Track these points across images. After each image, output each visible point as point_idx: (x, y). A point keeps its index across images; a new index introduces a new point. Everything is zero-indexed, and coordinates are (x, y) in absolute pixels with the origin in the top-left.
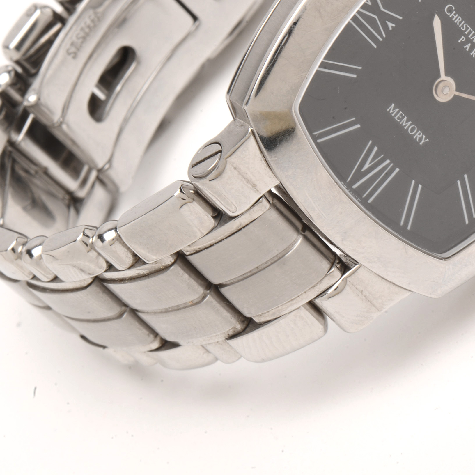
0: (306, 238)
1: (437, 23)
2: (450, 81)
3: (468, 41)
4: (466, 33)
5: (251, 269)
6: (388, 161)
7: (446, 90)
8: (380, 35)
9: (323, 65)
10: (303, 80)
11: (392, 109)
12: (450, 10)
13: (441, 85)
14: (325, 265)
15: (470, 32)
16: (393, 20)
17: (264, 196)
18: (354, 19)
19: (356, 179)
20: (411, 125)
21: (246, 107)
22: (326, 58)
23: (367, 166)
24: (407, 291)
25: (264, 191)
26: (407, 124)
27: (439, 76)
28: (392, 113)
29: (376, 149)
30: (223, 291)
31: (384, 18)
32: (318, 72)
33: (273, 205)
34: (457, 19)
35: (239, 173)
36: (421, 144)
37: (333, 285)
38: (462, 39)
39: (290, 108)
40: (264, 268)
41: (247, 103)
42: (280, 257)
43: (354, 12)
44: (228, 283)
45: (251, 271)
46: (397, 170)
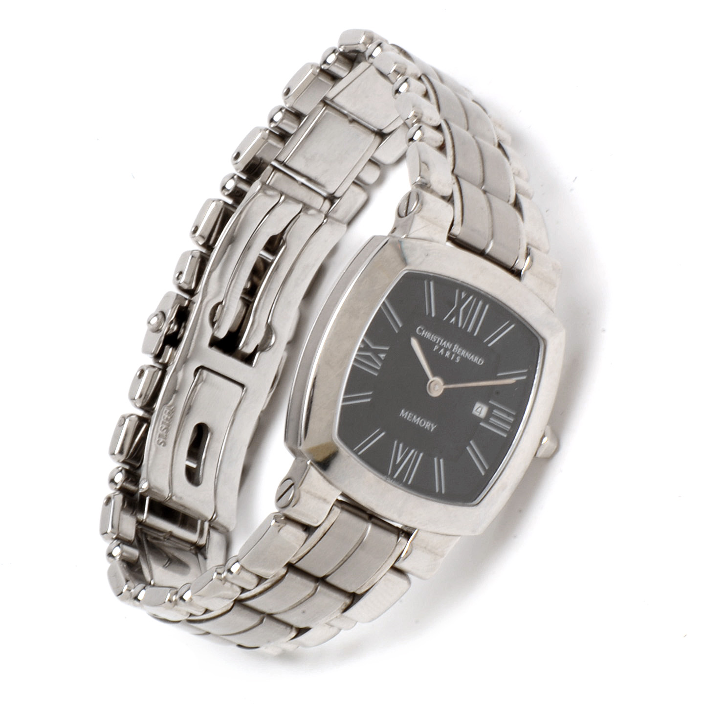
0: (374, 524)
1: (414, 343)
2: (438, 380)
3: (441, 347)
4: (437, 342)
5: (342, 559)
6: (412, 451)
7: (437, 387)
8: (378, 365)
9: (345, 400)
10: (334, 415)
11: (403, 413)
12: (421, 331)
13: (432, 385)
14: (393, 537)
15: (440, 341)
16: (383, 351)
17: (334, 505)
18: (356, 360)
19: (394, 472)
20: (420, 419)
21: (301, 448)
22: (346, 394)
23: (399, 460)
24: (457, 537)
25: (333, 501)
26: (417, 420)
27: (428, 379)
28: (404, 416)
29: (401, 445)
30: (328, 579)
31: (376, 352)
32: (343, 407)
33: (343, 509)
34: (427, 335)
35: (312, 495)
36: (432, 430)
37: (404, 550)
38: (436, 347)
39: (332, 438)
40: (351, 555)
41: (300, 445)
42: (360, 543)
43: (354, 357)
44: (329, 573)
45: (342, 560)
46: (421, 455)
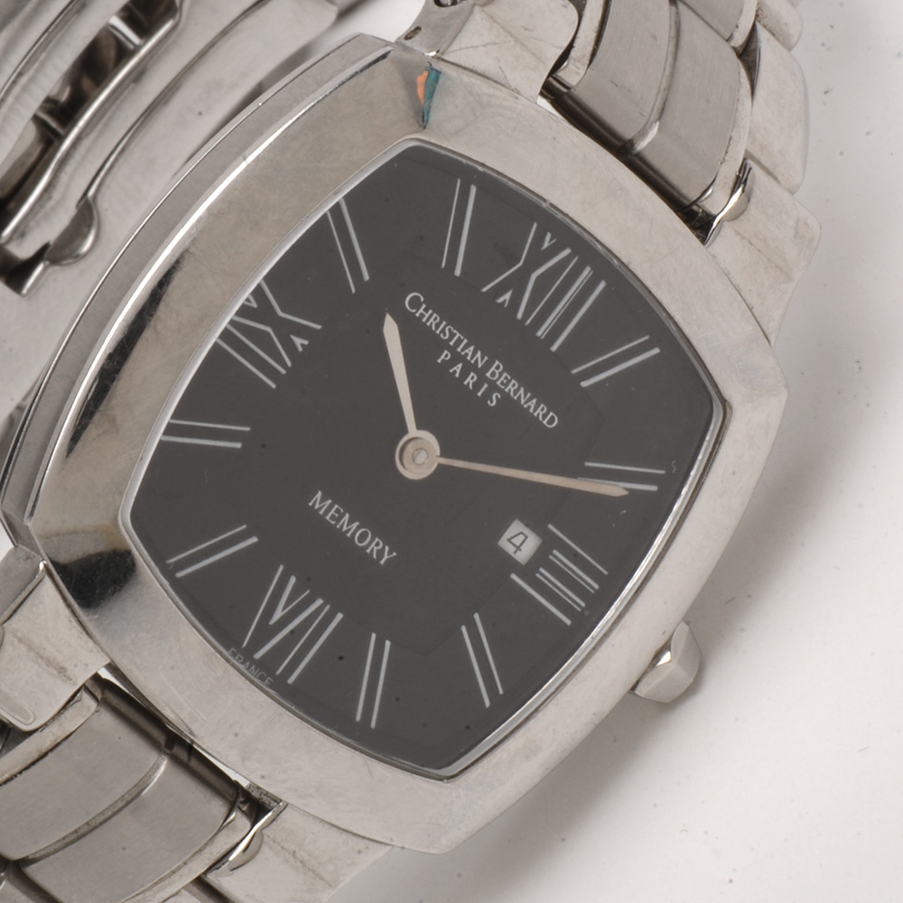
0: (175, 759)
1: (391, 330)
2: (429, 438)
3: (457, 358)
4: (452, 343)
5: (76, 827)
6: (319, 602)
7: (422, 457)
8: (283, 364)
9: (170, 430)
10: (134, 462)
11: (318, 502)
12: (415, 303)
13: (410, 448)
14: (217, 807)
15: (459, 342)
16: (302, 331)
17: (84, 687)
18: (226, 335)
19: (258, 642)
20: (358, 528)
21: (29, 523)
22: (174, 416)
23: (278, 614)
24: (383, 846)
25: (83, 677)
26: (350, 527)
27: (405, 431)
28: (320, 509)
29: (293, 580)
30: (32, 871)
31: (286, 330)
32: (161, 443)
33: (103, 703)
34: (431, 319)
35: (30, 648)
36: (382, 562)
37: (238, 844)
38: (445, 356)
39: (115, 519)
40: (101, 824)
41: (32, 514)
42: (132, 798)
43: (224, 324)
44: (38, 855)
45: (76, 831)
46: (340, 616)
